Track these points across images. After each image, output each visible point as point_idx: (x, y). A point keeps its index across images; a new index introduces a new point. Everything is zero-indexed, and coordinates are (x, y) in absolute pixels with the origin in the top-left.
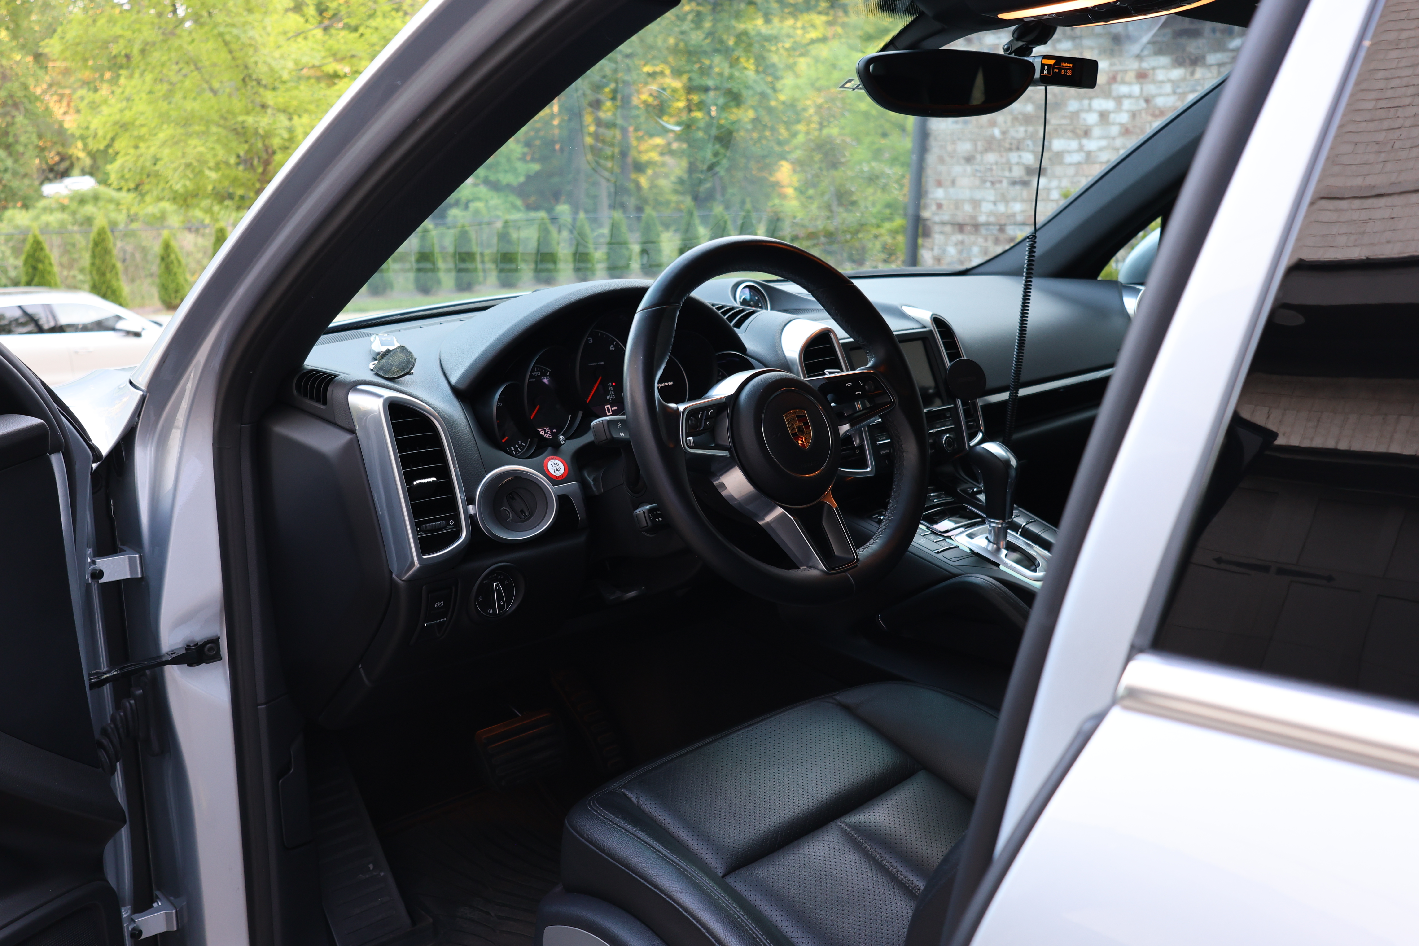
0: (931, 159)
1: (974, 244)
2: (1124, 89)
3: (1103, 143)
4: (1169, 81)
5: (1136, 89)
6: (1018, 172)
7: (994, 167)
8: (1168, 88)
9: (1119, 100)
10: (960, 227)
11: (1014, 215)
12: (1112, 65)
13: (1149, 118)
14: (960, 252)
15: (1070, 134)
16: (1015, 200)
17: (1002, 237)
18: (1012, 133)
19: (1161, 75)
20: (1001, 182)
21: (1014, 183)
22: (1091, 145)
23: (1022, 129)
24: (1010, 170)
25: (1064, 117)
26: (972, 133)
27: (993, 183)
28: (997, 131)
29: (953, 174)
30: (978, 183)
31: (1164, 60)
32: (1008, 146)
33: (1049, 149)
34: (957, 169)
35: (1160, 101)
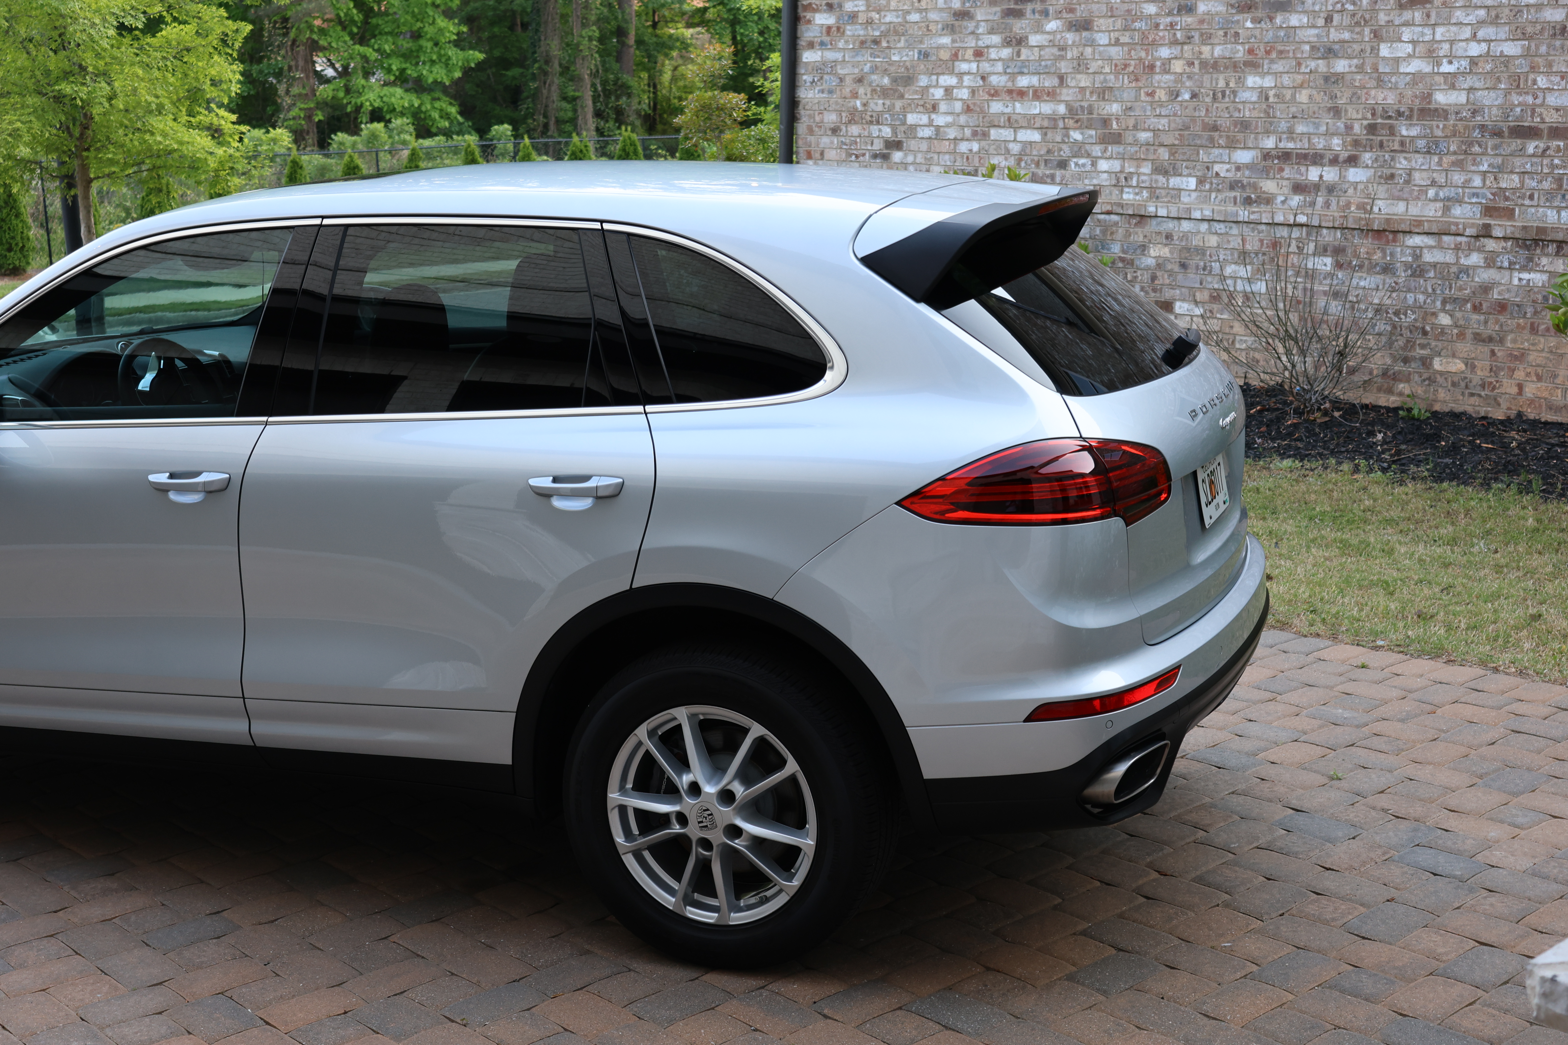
0: (801, 128)
2: (964, 67)
3: (949, 119)
4: (1000, 59)
5: (974, 66)
6: (878, 146)
7: (858, 140)
8: (999, 67)
9: (960, 75)
12: (953, 41)
13: (986, 97)
15: (921, 109)
19: (993, 54)
20: (864, 155)
21: (875, 156)
22: (940, 120)
23: (880, 102)
24: (872, 144)
25: (916, 92)
26: (837, 103)
27: (857, 157)
28: (858, 103)
29: (822, 146)
30: (844, 156)
31: (996, 39)
32: (869, 118)
33: (904, 123)
34: (825, 141)
35: (994, 80)
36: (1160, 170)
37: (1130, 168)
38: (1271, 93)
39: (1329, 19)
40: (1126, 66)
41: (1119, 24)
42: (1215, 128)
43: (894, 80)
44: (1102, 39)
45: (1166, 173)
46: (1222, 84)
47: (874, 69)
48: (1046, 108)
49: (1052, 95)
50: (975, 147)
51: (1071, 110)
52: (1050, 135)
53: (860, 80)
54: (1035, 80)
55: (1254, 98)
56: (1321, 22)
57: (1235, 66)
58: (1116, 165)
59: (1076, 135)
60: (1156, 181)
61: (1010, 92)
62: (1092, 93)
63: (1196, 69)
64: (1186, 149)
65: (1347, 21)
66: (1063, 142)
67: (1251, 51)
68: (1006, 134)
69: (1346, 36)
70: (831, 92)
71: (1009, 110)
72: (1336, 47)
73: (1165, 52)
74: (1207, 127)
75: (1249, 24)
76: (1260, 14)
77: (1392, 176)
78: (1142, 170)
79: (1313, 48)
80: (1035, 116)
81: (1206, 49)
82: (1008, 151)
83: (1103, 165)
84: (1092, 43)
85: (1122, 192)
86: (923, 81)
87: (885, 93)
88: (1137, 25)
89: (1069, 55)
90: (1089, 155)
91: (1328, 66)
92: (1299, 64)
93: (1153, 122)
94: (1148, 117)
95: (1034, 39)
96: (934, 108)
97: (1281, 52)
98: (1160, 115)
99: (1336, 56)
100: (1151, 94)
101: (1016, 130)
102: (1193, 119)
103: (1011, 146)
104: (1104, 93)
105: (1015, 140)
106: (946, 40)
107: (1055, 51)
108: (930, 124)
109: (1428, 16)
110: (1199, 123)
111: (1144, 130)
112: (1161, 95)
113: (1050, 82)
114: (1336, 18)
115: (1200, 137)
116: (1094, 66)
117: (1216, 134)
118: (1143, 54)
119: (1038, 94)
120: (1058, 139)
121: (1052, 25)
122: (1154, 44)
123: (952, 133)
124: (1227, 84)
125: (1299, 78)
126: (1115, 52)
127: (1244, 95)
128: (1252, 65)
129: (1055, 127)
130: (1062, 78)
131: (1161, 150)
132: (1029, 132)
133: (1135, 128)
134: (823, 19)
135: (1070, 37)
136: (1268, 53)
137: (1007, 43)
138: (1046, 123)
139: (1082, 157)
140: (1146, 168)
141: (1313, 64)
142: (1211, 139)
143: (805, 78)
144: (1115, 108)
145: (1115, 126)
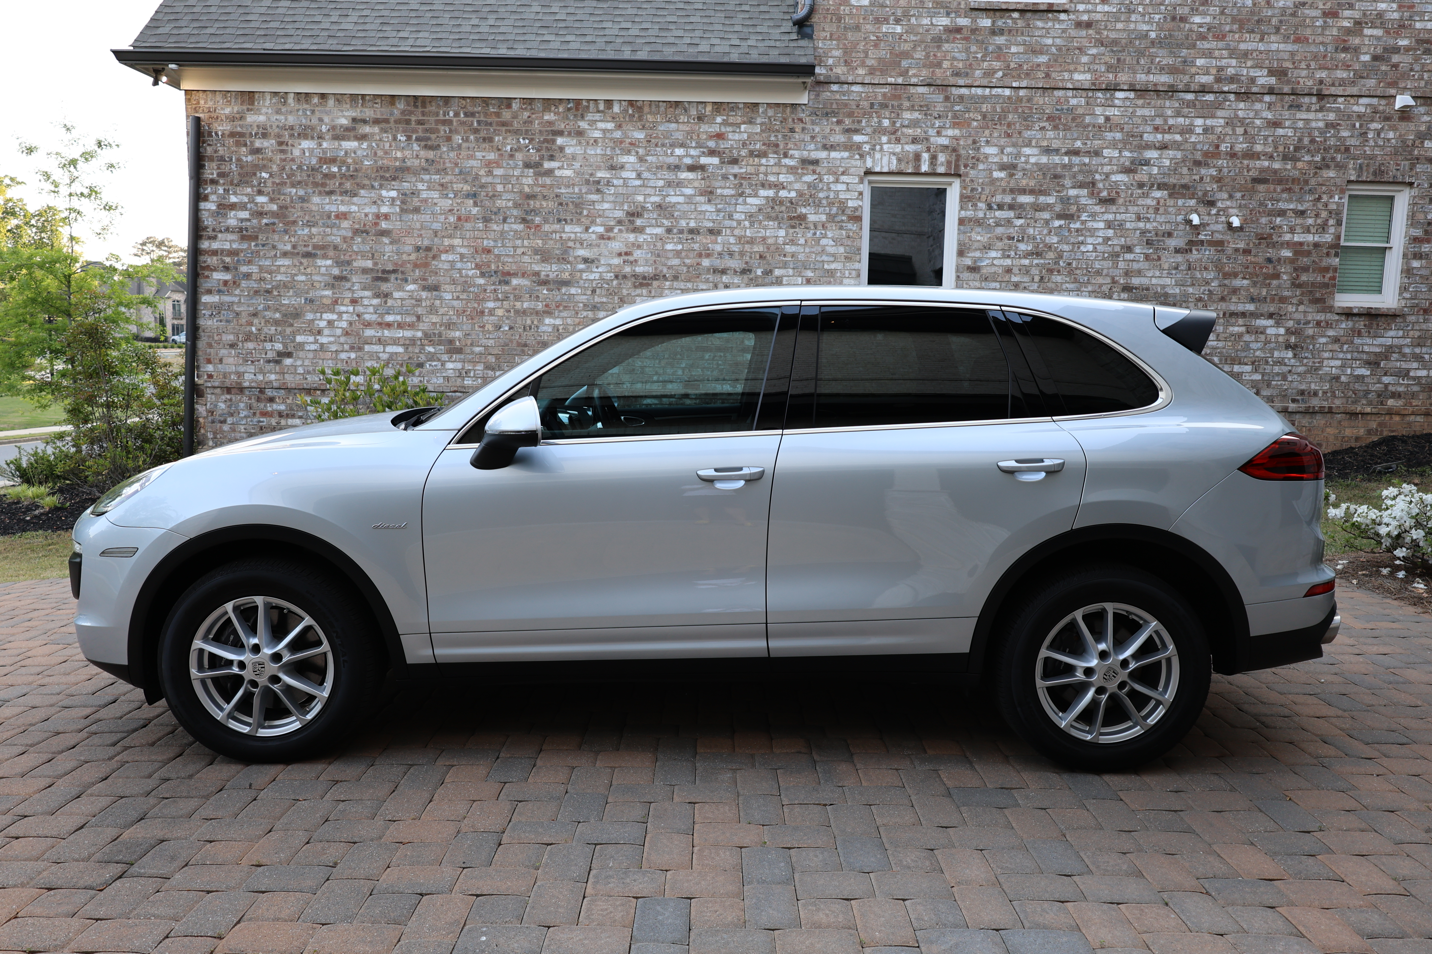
0: (201, 344)
1: (240, 401)
2: (343, 309)
3: (332, 339)
4: (371, 305)
5: (351, 309)
6: (271, 355)
8: (371, 309)
9: (340, 314)
10: (229, 390)
11: (271, 382)
12: (333, 293)
13: (362, 327)
14: (230, 407)
15: (309, 333)
16: (270, 372)
17: (262, 397)
18: (266, 330)
19: (366, 302)
20: (258, 361)
21: (269, 361)
22: (323, 340)
23: (273, 328)
24: (266, 354)
25: (303, 323)
26: (234, 329)
27: (252, 362)
28: (254, 329)
29: (221, 355)
30: (241, 361)
31: (367, 293)
32: (263, 338)
33: (294, 341)
34: (223, 352)
35: (367, 317)
36: (488, 367)
37: (468, 367)
38: (561, 328)
39: (594, 291)
40: (464, 311)
41: (459, 288)
42: (525, 345)
43: (285, 315)
44: (448, 296)
45: (493, 369)
46: (529, 322)
47: (267, 308)
48: (408, 334)
49: (411, 326)
50: (353, 355)
51: (426, 335)
52: (410, 349)
53: (255, 315)
54: (398, 318)
55: (550, 330)
56: (589, 292)
57: (537, 313)
58: (459, 366)
59: (431, 349)
60: (487, 374)
61: (380, 324)
62: (441, 326)
63: (512, 314)
64: (506, 356)
65: (604, 292)
66: (420, 353)
67: (547, 306)
68: (378, 348)
69: (604, 300)
70: (228, 321)
71: (379, 334)
72: (599, 305)
73: (491, 305)
74: (519, 344)
75: (545, 292)
76: (551, 287)
77: (634, 370)
78: (477, 368)
79: (585, 305)
80: (399, 338)
81: (518, 305)
82: (379, 358)
83: (450, 365)
84: (441, 298)
85: (463, 380)
86: (310, 316)
87: (277, 323)
88: (472, 289)
89: (424, 304)
90: (439, 360)
91: (594, 314)
92: (577, 313)
93: (484, 342)
94: (481, 339)
95: (397, 295)
96: (319, 332)
97: (566, 307)
98: (489, 338)
99: (598, 310)
100: (483, 327)
101: (384, 346)
102: (511, 341)
103: (381, 355)
104: (449, 326)
105: (384, 352)
106: (328, 293)
107: (413, 302)
108: (316, 342)
109: (650, 292)
110: (515, 342)
111: (478, 346)
112: (489, 327)
113: (409, 319)
114: (598, 291)
115: (515, 350)
116: (441, 311)
117: (526, 349)
118: (476, 305)
119: (400, 326)
120: (417, 351)
121: (411, 287)
122: (484, 300)
123: (334, 348)
124: (532, 322)
125: (577, 320)
126: (456, 303)
127: (543, 328)
128: (548, 313)
129: (414, 345)
130: (418, 318)
131: (490, 357)
132: (395, 347)
133: (472, 345)
134: (219, 276)
135: (424, 294)
136: (558, 307)
137: (377, 296)
138: (407, 342)
139: (434, 361)
140: (480, 367)
141: (585, 314)
142: (523, 351)
143: (204, 312)
144: (458, 334)
145: (457, 343)
